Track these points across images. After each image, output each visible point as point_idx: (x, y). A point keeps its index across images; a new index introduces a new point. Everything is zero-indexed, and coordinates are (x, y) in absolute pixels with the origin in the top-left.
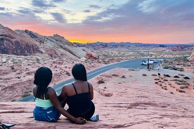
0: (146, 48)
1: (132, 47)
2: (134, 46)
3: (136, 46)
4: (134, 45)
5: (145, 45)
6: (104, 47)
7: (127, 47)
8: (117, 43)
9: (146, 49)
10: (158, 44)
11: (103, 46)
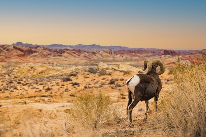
0: (134, 58)
1: (102, 55)
2: (104, 54)
3: (110, 53)
4: (104, 51)
5: (132, 52)
6: (23, 56)
7: (87, 54)
8: (65, 46)
9: (131, 60)
10: (162, 50)
11: (21, 51)
